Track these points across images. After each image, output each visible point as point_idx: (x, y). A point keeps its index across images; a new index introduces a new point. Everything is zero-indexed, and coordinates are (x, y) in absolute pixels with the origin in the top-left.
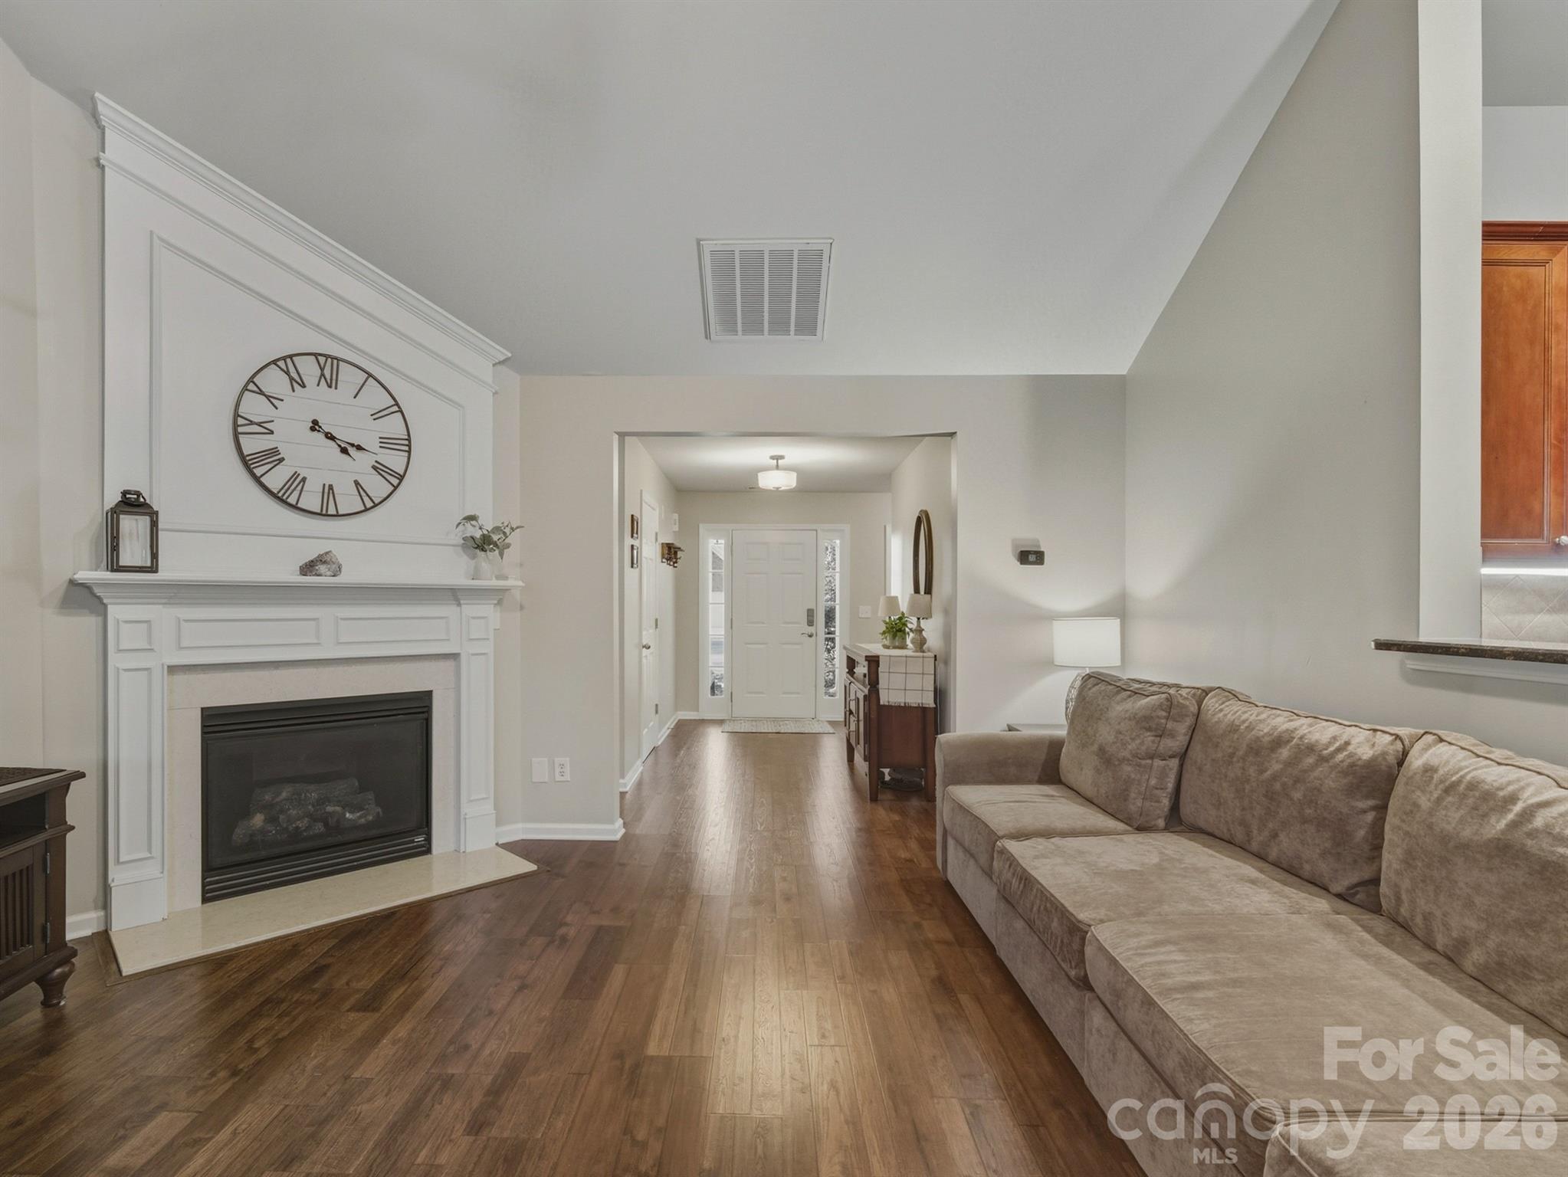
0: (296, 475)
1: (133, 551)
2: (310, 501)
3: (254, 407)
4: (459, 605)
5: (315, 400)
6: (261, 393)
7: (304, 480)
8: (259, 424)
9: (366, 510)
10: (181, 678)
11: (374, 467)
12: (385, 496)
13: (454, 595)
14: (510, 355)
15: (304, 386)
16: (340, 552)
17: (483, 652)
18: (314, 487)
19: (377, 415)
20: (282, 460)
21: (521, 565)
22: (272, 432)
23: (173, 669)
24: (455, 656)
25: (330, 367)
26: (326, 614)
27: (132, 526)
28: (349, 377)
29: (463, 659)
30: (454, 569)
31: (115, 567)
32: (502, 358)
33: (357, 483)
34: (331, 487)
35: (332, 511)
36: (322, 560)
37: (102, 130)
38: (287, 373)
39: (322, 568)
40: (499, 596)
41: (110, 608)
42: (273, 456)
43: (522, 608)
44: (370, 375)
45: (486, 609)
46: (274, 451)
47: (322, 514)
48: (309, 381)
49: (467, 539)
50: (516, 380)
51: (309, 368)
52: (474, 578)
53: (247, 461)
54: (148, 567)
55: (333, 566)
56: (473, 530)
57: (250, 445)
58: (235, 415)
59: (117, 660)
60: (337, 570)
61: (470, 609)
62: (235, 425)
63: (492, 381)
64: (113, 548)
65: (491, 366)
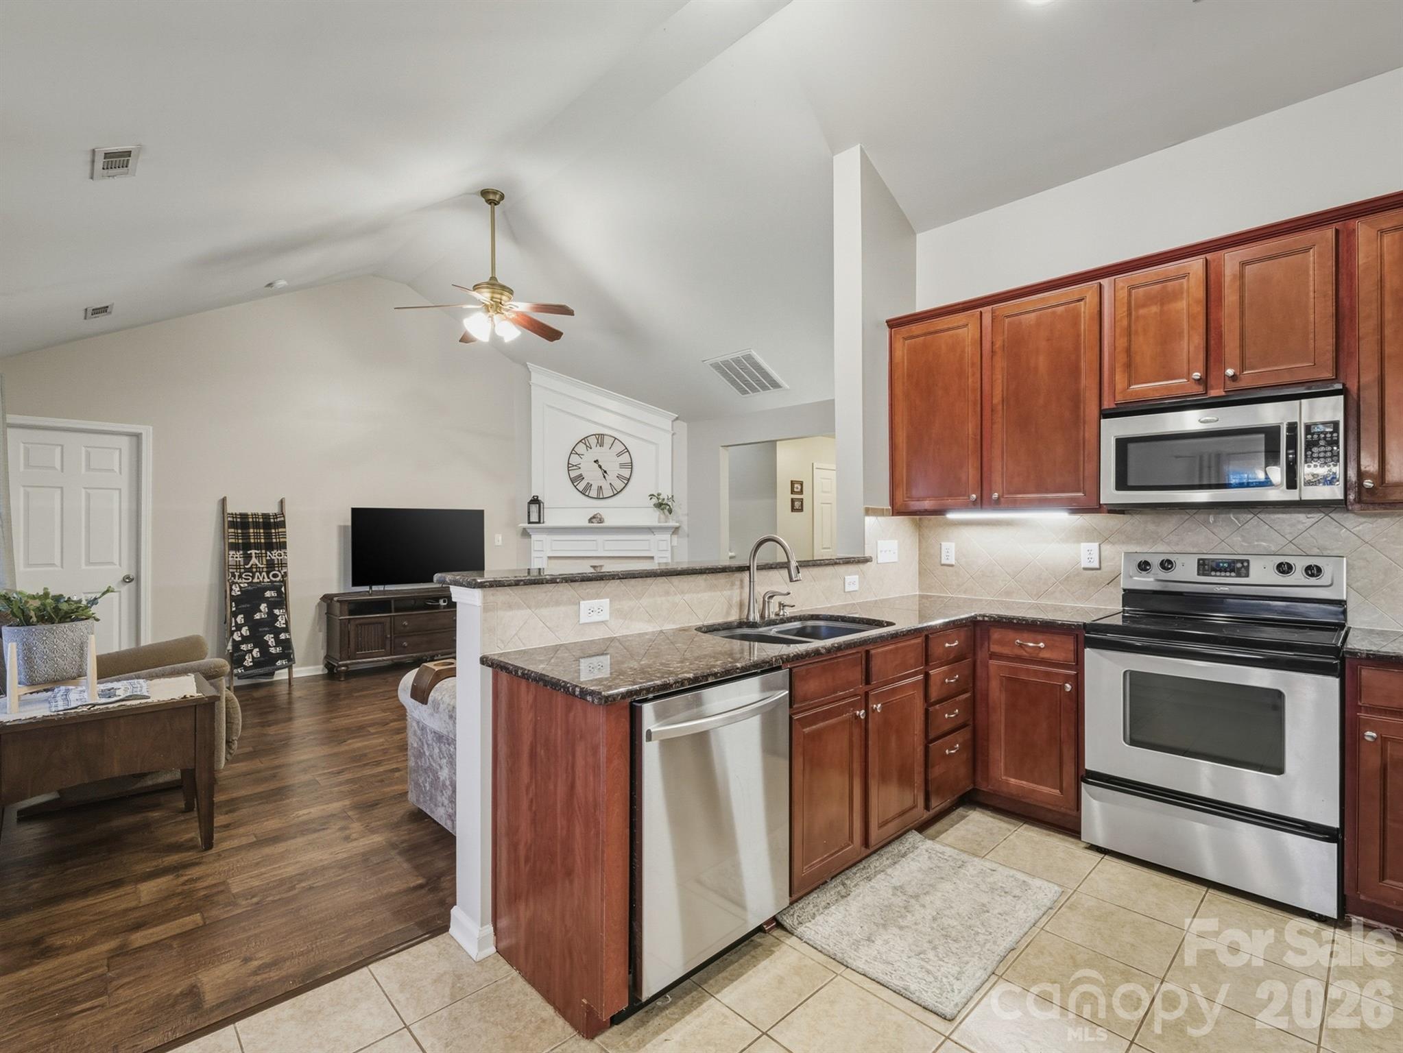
0: (588, 483)
1: (534, 518)
2: (593, 493)
3: (575, 460)
4: (655, 534)
5: (596, 452)
6: (577, 454)
7: (591, 485)
8: (576, 466)
9: (614, 495)
10: (553, 561)
11: (617, 477)
12: (622, 488)
13: (650, 530)
14: (677, 416)
15: (591, 448)
16: (604, 513)
17: (664, 556)
18: (595, 488)
19: (619, 455)
20: (583, 478)
21: (688, 515)
22: (580, 468)
23: (550, 558)
24: (652, 558)
25: (600, 438)
26: (600, 538)
27: (534, 508)
28: (608, 441)
29: (656, 559)
30: (652, 517)
31: (530, 523)
32: (674, 418)
33: (610, 484)
34: (601, 487)
35: (601, 497)
36: (594, 517)
37: (530, 372)
38: (585, 444)
39: (594, 520)
40: (676, 530)
41: (532, 536)
42: (581, 477)
43: (688, 536)
44: (616, 439)
45: (667, 536)
46: (581, 475)
47: (598, 498)
48: (593, 446)
49: (654, 505)
50: (682, 426)
51: (593, 441)
52: (659, 522)
53: (573, 481)
54: (539, 522)
55: (598, 519)
56: (655, 500)
57: (573, 474)
58: (568, 463)
59: (534, 554)
60: (601, 521)
61: (659, 536)
62: (568, 467)
63: (670, 429)
64: (529, 516)
65: (671, 422)
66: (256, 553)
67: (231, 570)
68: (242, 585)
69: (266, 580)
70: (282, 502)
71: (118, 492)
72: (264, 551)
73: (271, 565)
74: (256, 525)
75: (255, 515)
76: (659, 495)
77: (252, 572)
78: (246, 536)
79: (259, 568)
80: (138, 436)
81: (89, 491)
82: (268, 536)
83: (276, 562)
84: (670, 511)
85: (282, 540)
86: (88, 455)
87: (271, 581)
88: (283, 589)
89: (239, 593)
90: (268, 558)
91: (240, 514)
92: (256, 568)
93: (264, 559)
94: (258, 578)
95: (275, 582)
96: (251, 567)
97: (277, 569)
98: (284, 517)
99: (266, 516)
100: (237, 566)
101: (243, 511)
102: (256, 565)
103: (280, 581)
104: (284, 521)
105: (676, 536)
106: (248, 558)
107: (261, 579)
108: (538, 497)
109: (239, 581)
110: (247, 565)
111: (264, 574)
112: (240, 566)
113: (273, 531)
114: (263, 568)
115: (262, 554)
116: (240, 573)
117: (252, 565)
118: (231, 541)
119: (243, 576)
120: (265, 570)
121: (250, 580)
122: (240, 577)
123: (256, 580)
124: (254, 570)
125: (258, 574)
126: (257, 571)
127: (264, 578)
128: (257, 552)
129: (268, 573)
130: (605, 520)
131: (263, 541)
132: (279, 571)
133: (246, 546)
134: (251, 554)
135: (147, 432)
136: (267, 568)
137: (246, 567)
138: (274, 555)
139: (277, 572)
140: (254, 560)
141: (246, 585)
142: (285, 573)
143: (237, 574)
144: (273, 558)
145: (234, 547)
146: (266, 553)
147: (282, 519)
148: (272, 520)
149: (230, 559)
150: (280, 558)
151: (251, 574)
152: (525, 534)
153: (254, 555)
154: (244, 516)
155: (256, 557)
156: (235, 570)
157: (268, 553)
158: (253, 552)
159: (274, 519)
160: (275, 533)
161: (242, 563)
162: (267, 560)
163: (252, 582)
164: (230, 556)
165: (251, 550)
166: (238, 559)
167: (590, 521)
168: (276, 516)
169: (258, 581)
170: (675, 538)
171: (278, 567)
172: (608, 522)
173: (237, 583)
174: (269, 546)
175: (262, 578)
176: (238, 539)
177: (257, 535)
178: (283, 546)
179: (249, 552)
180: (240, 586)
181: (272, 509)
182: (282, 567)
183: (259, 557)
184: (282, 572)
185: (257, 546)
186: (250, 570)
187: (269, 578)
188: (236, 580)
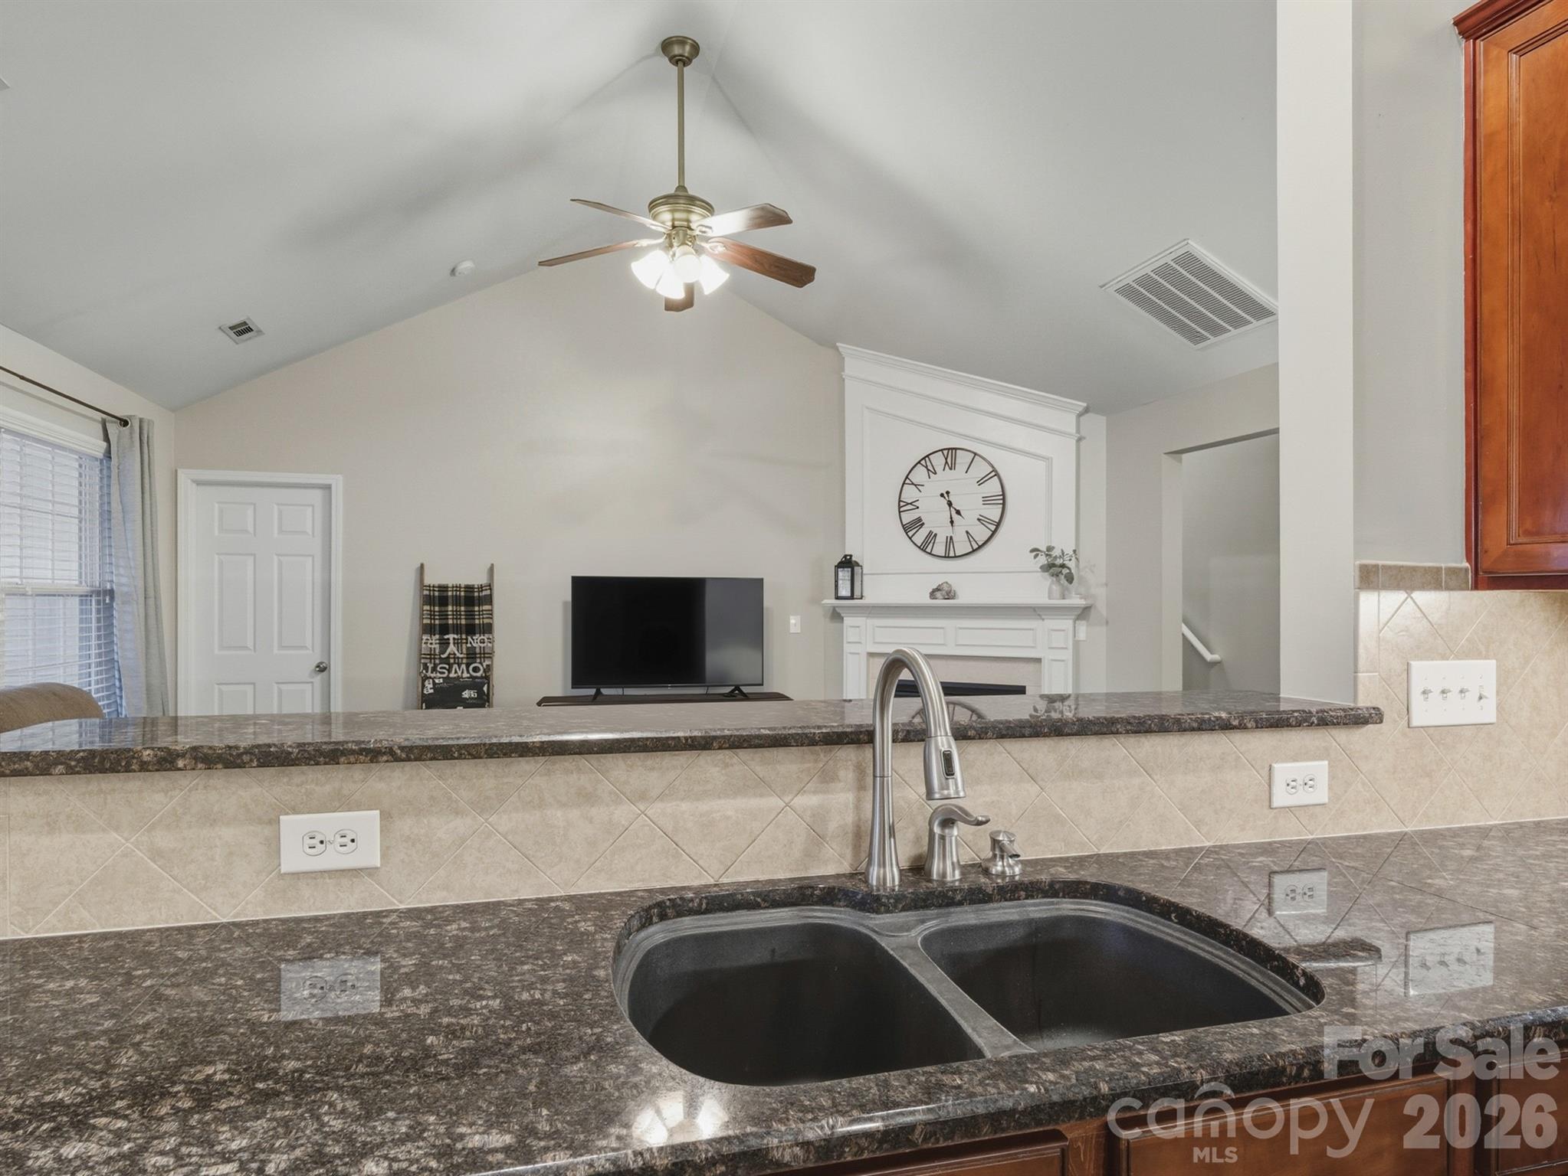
0: (931, 532)
1: (844, 588)
2: (939, 549)
3: (910, 494)
4: (1043, 620)
5: (945, 480)
6: (913, 484)
7: (935, 535)
8: (911, 504)
9: (974, 551)
11: (979, 520)
12: (985, 539)
13: (1035, 611)
14: (1085, 405)
15: (935, 473)
16: (956, 582)
17: (1062, 658)
18: (941, 540)
19: (980, 482)
20: (923, 524)
21: (1106, 585)
22: (917, 508)
24: (1038, 660)
25: (950, 454)
26: (949, 624)
27: (844, 575)
28: (963, 459)
29: (1045, 663)
30: (1038, 589)
31: (837, 598)
32: (1081, 409)
33: (967, 532)
34: (951, 538)
35: (952, 554)
36: (938, 589)
37: (842, 358)
38: (926, 467)
39: (938, 594)
40: (1084, 613)
41: (844, 620)
42: (918, 523)
43: (1108, 623)
44: (975, 454)
45: (1067, 624)
46: (919, 519)
47: (947, 557)
48: (939, 469)
49: (1041, 567)
50: (1097, 424)
51: (938, 460)
52: (1050, 598)
53: (906, 528)
54: (852, 597)
55: (944, 592)
56: (1043, 560)
57: (908, 518)
58: (900, 501)
59: (847, 648)
60: (950, 595)
61: (1051, 623)
62: (900, 507)
63: (1074, 431)
64: (836, 586)
65: (1073, 418)
66: (454, 639)
67: (423, 661)
68: (437, 681)
69: (466, 675)
70: (491, 569)
71: (311, 558)
72: (464, 636)
73: (472, 655)
74: (457, 601)
75: (458, 588)
76: (1050, 549)
77: (448, 664)
78: (444, 615)
79: (458, 658)
80: (328, 488)
81: (282, 558)
82: (470, 615)
83: (478, 651)
84: (1070, 579)
85: (486, 621)
86: (280, 513)
87: (472, 677)
88: (485, 689)
89: (432, 691)
90: (469, 645)
91: (439, 587)
92: (454, 658)
93: (464, 646)
94: (456, 672)
95: (477, 677)
96: (448, 657)
97: (478, 660)
98: (490, 589)
99: (469, 589)
100: (431, 656)
101: (443, 582)
102: (455, 654)
103: (482, 677)
104: (491, 596)
105: (1084, 622)
106: (444, 644)
107: (460, 674)
108: (851, 556)
109: (433, 675)
110: (443, 654)
111: (463, 666)
112: (435, 655)
113: (476, 608)
114: (462, 658)
115: (462, 639)
116: (434, 664)
117: (450, 654)
118: (425, 621)
119: (438, 669)
120: (465, 661)
121: (445, 676)
122: (434, 669)
123: (452, 675)
124: (452, 661)
125: (456, 666)
126: (455, 663)
127: (462, 672)
128: (456, 636)
129: (468, 665)
130: (959, 593)
131: (463, 622)
132: (481, 663)
133: (444, 629)
134: (448, 639)
135: (337, 482)
136: (467, 658)
137: (442, 656)
138: (476, 641)
139: (480, 666)
140: (452, 648)
141: (441, 681)
142: (488, 666)
143: (430, 666)
144: (474, 645)
145: (429, 629)
146: (467, 639)
147: (488, 592)
148: (476, 594)
149: (424, 646)
150: (482, 645)
151: (447, 667)
152: (836, 616)
153: (451, 641)
154: (443, 588)
155: (454, 643)
156: (428, 661)
157: (469, 638)
158: (451, 636)
159: (479, 592)
160: (479, 611)
161: (437, 651)
162: (468, 648)
163: (448, 677)
164: (424, 641)
165: (448, 634)
166: (433, 646)
167: (933, 595)
168: (481, 588)
169: (456, 675)
170: (1083, 629)
171: (480, 658)
172: (964, 598)
173: (430, 678)
174: (471, 630)
175: (461, 672)
176: (434, 619)
177: (457, 615)
178: (488, 629)
179: (446, 637)
180: (434, 681)
181: (478, 579)
182: (484, 657)
183: (458, 643)
184: (485, 664)
185: (457, 629)
186: (446, 661)
187: (468, 672)
188: (429, 674)
